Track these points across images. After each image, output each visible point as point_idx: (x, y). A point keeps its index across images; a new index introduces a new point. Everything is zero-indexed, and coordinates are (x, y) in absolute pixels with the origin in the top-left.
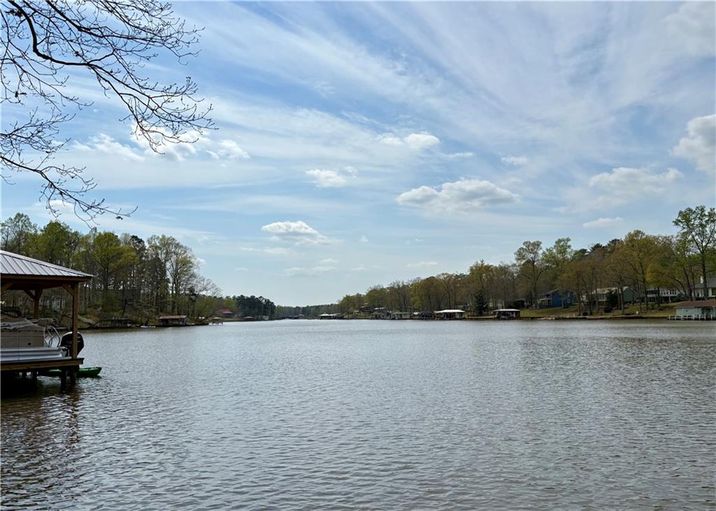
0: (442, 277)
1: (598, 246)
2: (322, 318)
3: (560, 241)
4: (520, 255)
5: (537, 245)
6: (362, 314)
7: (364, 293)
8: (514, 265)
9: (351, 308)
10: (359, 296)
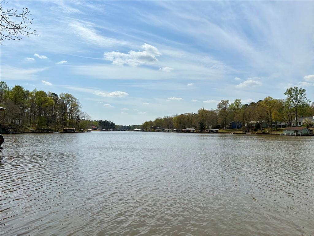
0: (186, 115)
1: (253, 103)
2: (135, 131)
3: (237, 100)
4: (220, 105)
5: (227, 102)
6: (152, 130)
7: (153, 120)
8: (217, 110)
9: (147, 127)
10: (151, 122)
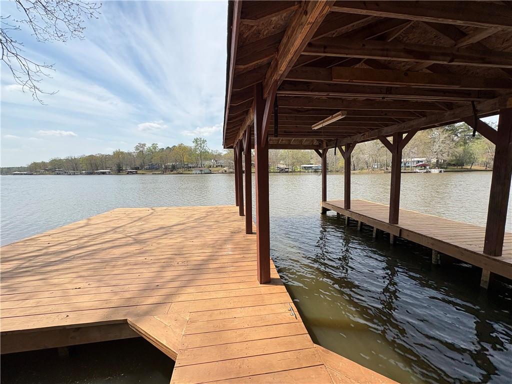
0: (98, 155)
1: (168, 147)
2: (14, 174)
3: (153, 144)
4: (137, 148)
5: (144, 145)
6: (47, 172)
7: (47, 160)
8: (134, 152)
9: (35, 169)
10: (43, 163)
